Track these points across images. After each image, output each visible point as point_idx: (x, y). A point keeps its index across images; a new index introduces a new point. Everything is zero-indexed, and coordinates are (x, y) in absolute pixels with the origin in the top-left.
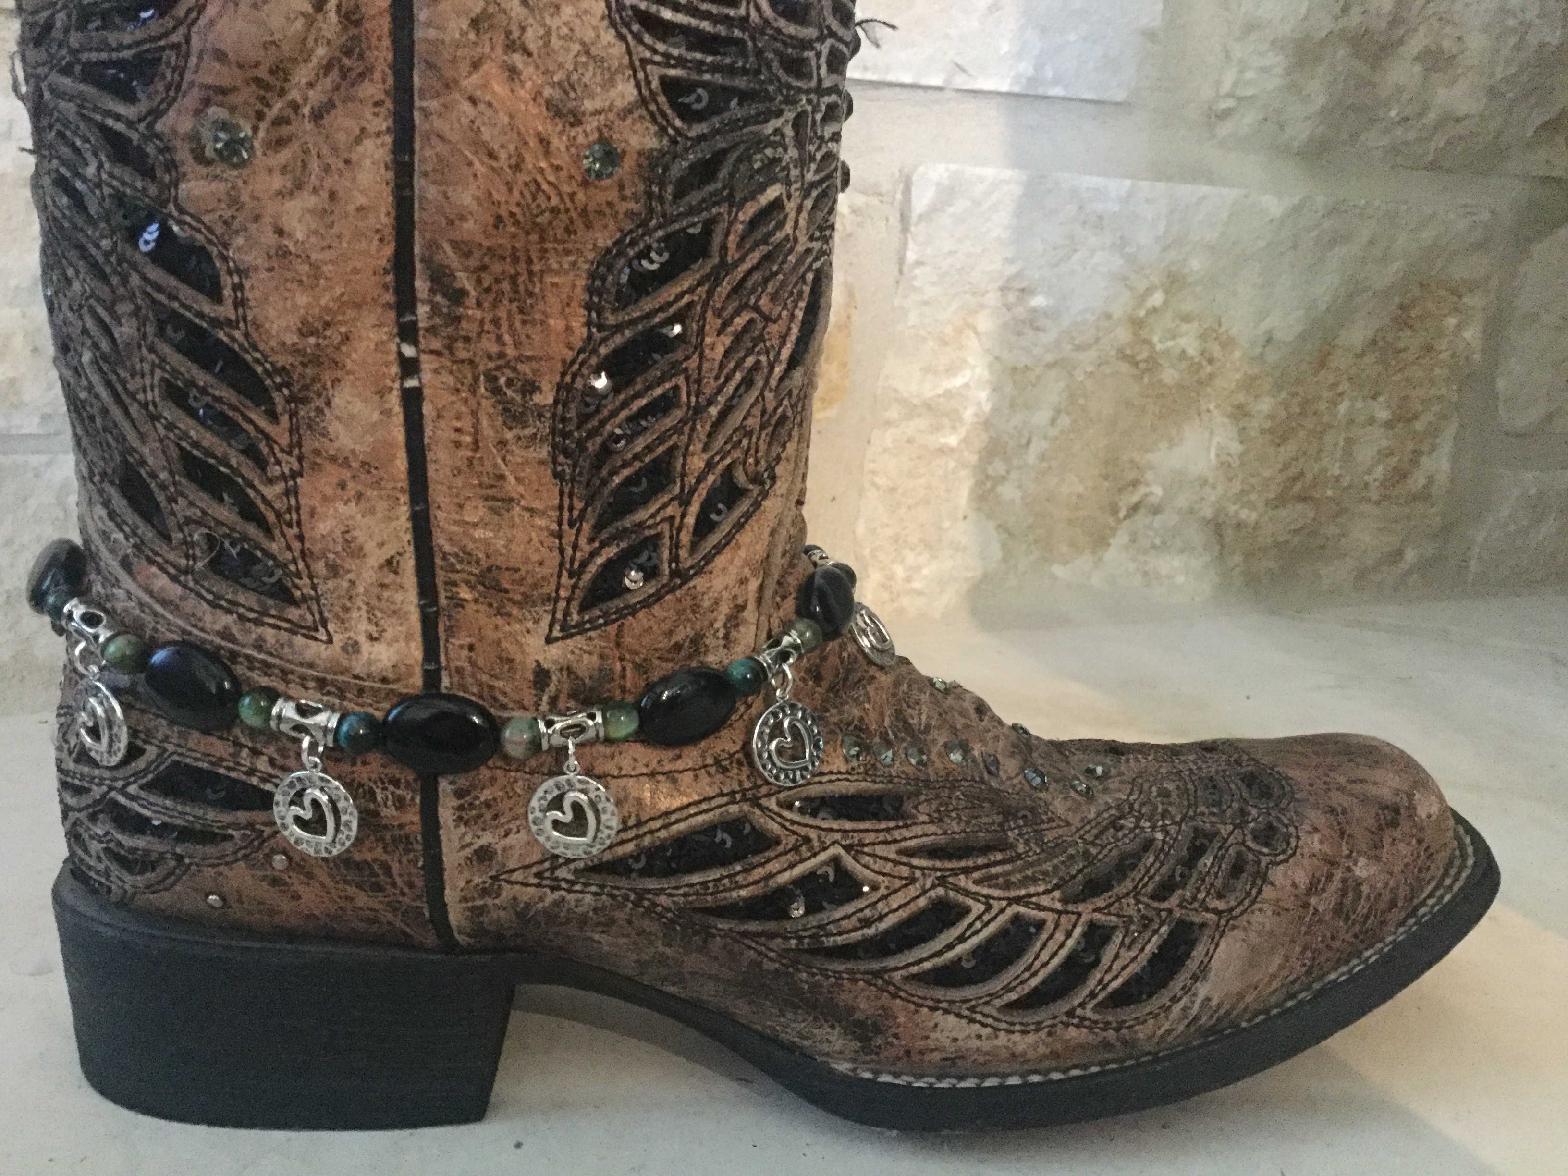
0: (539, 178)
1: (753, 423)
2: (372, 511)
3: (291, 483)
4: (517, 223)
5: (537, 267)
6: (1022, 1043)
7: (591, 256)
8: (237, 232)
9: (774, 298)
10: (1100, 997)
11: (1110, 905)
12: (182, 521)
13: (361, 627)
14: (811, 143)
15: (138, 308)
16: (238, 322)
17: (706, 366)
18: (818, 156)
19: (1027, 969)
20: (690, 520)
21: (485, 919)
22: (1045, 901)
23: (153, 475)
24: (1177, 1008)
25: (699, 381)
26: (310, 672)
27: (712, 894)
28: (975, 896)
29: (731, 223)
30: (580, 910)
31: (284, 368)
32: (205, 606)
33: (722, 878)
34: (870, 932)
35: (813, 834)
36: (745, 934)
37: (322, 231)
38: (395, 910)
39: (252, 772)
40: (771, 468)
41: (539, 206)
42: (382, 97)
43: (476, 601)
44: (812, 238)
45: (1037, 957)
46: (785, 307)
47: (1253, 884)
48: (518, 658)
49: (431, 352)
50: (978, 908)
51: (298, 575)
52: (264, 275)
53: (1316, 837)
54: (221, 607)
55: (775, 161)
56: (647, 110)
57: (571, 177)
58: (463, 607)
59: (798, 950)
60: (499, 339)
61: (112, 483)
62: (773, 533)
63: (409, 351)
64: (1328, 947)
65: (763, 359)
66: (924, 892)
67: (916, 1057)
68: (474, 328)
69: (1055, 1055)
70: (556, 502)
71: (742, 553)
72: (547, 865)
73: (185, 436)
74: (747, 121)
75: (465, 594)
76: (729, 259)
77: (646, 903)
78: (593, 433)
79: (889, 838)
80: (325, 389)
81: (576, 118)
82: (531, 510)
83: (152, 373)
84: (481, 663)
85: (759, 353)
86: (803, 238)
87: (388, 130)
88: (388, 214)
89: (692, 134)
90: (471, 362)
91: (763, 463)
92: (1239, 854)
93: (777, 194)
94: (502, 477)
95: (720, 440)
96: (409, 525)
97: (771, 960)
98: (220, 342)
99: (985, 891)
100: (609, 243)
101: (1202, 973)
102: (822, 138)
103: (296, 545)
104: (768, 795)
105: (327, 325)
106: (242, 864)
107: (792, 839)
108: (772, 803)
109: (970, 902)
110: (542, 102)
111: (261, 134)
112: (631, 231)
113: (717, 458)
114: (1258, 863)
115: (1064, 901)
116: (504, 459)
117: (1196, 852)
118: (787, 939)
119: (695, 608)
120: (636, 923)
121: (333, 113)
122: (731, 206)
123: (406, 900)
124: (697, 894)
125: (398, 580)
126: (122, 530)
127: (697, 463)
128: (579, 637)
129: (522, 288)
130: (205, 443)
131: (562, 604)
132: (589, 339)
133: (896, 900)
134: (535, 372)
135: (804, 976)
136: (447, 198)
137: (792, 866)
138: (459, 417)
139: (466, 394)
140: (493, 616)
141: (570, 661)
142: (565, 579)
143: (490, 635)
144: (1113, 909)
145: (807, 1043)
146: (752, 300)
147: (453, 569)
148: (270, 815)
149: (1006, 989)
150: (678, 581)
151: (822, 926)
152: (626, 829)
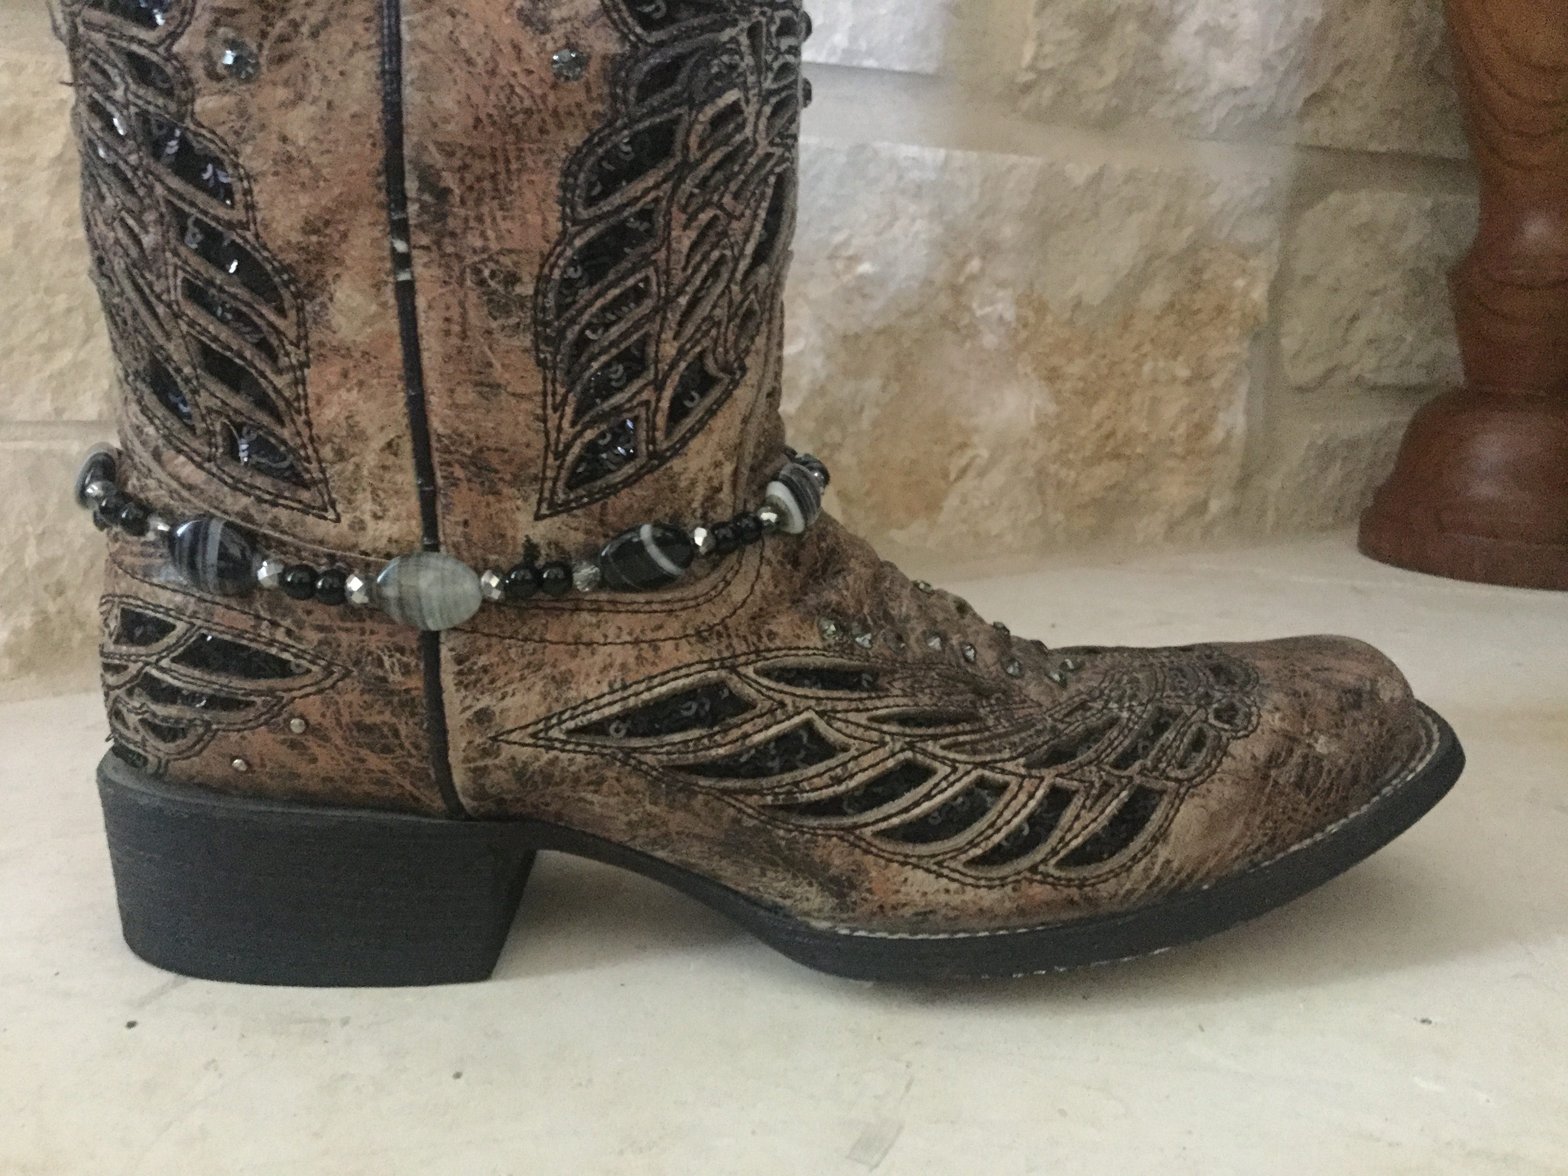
0: (513, 81)
1: (720, 313)
2: (372, 397)
3: (299, 373)
4: (494, 123)
5: (514, 166)
6: (989, 898)
7: (564, 155)
8: (245, 141)
9: (736, 196)
10: (1062, 854)
11: (1074, 771)
12: (204, 412)
13: (365, 505)
14: (767, 53)
15: (162, 216)
16: (248, 222)
17: (674, 257)
18: (776, 65)
19: (990, 826)
20: (665, 404)
21: (487, 782)
22: (1010, 766)
23: (178, 370)
24: (1138, 869)
25: (667, 272)
26: (321, 549)
27: (694, 752)
28: (941, 759)
29: (691, 125)
30: (573, 769)
31: (290, 265)
32: (226, 489)
33: (703, 737)
34: (842, 788)
35: (788, 700)
36: (725, 791)
37: (321, 137)
38: (403, 772)
39: (271, 643)
40: (740, 359)
41: (513, 108)
42: (371, 14)
43: (469, 481)
44: (772, 144)
45: (1000, 815)
46: (748, 206)
47: (1214, 756)
48: (510, 533)
49: (423, 247)
50: (943, 770)
51: (308, 459)
52: (270, 179)
53: (1277, 715)
54: (241, 490)
55: (733, 67)
56: (610, 17)
57: (542, 80)
58: (455, 485)
59: (773, 807)
60: (483, 235)
61: (144, 380)
62: (745, 421)
63: (401, 246)
64: (1290, 818)
65: (728, 253)
66: (893, 754)
67: (890, 912)
68: (460, 224)
69: (1021, 911)
70: (540, 388)
71: (715, 437)
72: (541, 726)
73: (205, 331)
74: (703, 29)
75: (459, 472)
76: (692, 158)
77: (633, 762)
78: (572, 321)
79: (861, 707)
80: (327, 283)
81: (545, 28)
82: (517, 395)
83: (175, 275)
84: (475, 538)
85: (724, 248)
86: (763, 143)
87: (377, 43)
88: (379, 120)
89: (651, 40)
90: (458, 256)
91: (732, 356)
92: (1201, 730)
93: (733, 98)
94: (490, 365)
95: (689, 329)
96: (405, 410)
97: (750, 816)
98: (233, 242)
99: (952, 755)
100: (580, 143)
102: (777, 49)
103: (305, 432)
104: (746, 664)
105: (327, 223)
106: (263, 728)
107: (768, 704)
108: (750, 671)
109: (936, 765)
110: (514, 11)
111: (265, 52)
112: (599, 131)
113: (688, 346)
114: (1219, 738)
115: (1029, 765)
116: (490, 348)
117: (1159, 728)
118: (763, 796)
119: (673, 489)
120: (624, 782)
121: (330, 30)
122: (691, 109)
123: (413, 762)
124: (680, 752)
125: (398, 462)
126: (152, 423)
127: (669, 350)
128: (565, 515)
129: (501, 187)
130: (223, 336)
131: (549, 484)
132: (564, 233)
133: (866, 761)
134: (516, 264)
135: (781, 833)
136: (431, 103)
137: (767, 727)
138: (448, 308)
139: (454, 286)
140: (483, 494)
141: (554, 535)
142: (551, 460)
143: (483, 512)
144: (1075, 775)
145: (788, 902)
146: (716, 198)
147: (446, 450)
148: (288, 682)
149: (972, 844)
150: (656, 462)
151: (796, 784)
152: (613, 692)
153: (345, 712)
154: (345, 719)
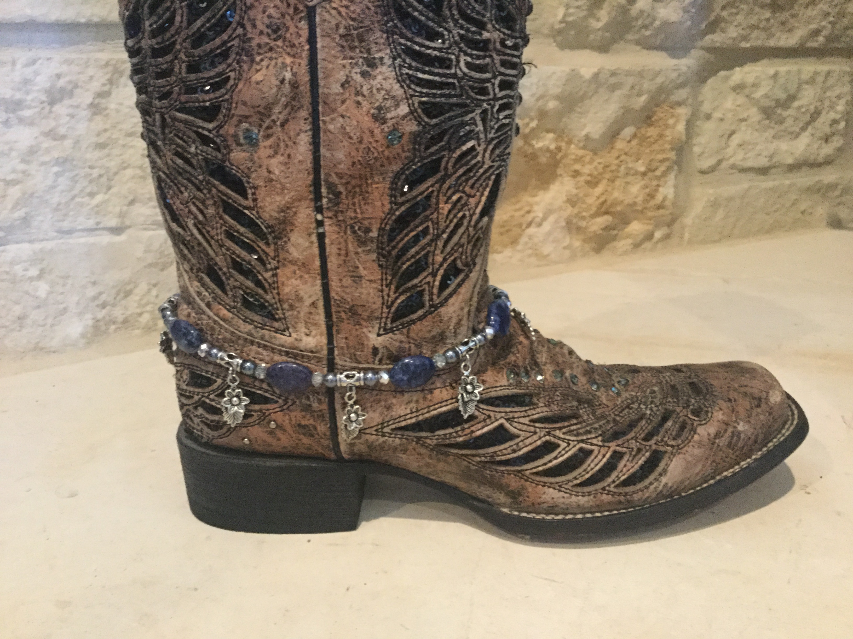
0: (370, 146)
1: (464, 241)
2: (306, 283)
3: (275, 271)
4: (361, 164)
5: (369, 181)
6: (582, 500)
7: (391, 175)
9: (472, 187)
10: (618, 482)
11: (623, 443)
13: (302, 330)
14: (490, 122)
16: (254, 207)
17: (440, 217)
18: (495, 126)
19: (585, 470)
20: (437, 283)
21: (356, 449)
22: (594, 441)
24: (652, 487)
25: (438, 224)
27: (449, 439)
28: (563, 440)
29: (449, 158)
30: (394, 445)
31: (272, 225)
32: (241, 321)
33: (452, 432)
34: (516, 455)
35: (492, 414)
36: (463, 455)
37: (285, 171)
38: (319, 445)
40: (473, 260)
41: (370, 157)
42: (307, 116)
43: (348, 319)
45: (589, 465)
46: (478, 190)
47: (690, 433)
48: (366, 342)
49: (328, 217)
50: (563, 445)
51: (277, 309)
53: (721, 413)
54: (248, 322)
55: (471, 131)
56: (413, 115)
57: (382, 145)
58: (343, 322)
59: (484, 462)
60: (355, 211)
61: (203, 272)
62: (474, 287)
63: (319, 217)
64: (724, 461)
65: (467, 213)
66: (540, 438)
67: (537, 506)
68: (345, 206)
69: (598, 506)
70: (380, 277)
71: (461, 295)
72: (380, 427)
74: (457, 116)
75: (343, 315)
76: (449, 173)
77: (421, 442)
78: (394, 248)
79: (526, 415)
80: (288, 233)
81: (384, 122)
82: (370, 281)
83: (221, 228)
84: (351, 344)
85: (465, 211)
86: (487, 161)
87: (310, 129)
88: (310, 163)
89: (432, 123)
90: (344, 221)
91: (469, 258)
92: (684, 420)
93: (472, 145)
94: (357, 267)
95: (448, 249)
96: (321, 288)
97: (474, 465)
99: (568, 437)
100: (398, 169)
101: (665, 471)
103: (277, 297)
105: (288, 208)
106: (257, 426)
107: (483, 417)
109: (560, 442)
110: (370, 115)
111: (261, 133)
112: (407, 164)
113: (448, 256)
114: (693, 424)
115: (603, 441)
116: (358, 260)
117: (665, 419)
118: (480, 457)
119: (441, 321)
120: (417, 450)
121: (289, 124)
122: (449, 151)
123: (323, 441)
124: (443, 439)
125: (317, 311)
126: (207, 290)
127: (439, 259)
128: (391, 334)
129: (364, 190)
131: (384, 320)
132: (392, 208)
133: (527, 442)
134: (370, 224)
135: (488, 472)
136: (333, 155)
137: (482, 428)
138: (340, 244)
139: (342, 234)
140: (355, 325)
141: (387, 344)
142: (386, 310)
143: (354, 333)
144: (625, 445)
145: (490, 500)
146: (461, 188)
147: (339, 306)
148: (268, 406)
149: (575, 478)
150: (433, 309)
151: (495, 452)
152: (412, 413)
153: (293, 419)
154: (294, 422)
